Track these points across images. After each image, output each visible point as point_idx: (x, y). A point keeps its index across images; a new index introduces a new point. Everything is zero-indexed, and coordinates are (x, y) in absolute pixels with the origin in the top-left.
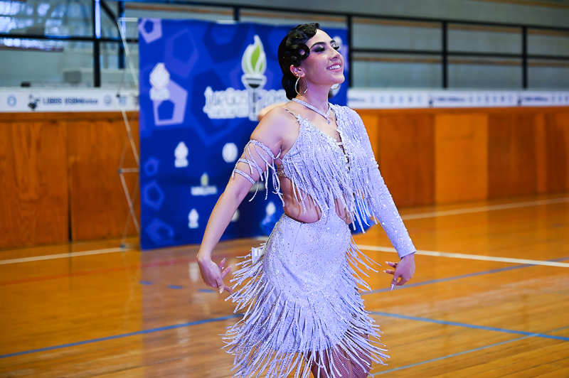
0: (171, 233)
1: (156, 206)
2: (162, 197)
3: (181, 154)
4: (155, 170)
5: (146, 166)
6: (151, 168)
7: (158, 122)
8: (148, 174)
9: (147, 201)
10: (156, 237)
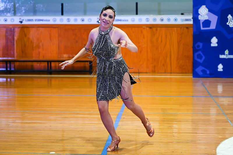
0: (208, 72)
1: (201, 61)
2: (204, 58)
3: (214, 42)
4: (201, 47)
5: (196, 45)
6: (198, 46)
7: (202, 28)
8: (197, 48)
9: (196, 59)
10: (201, 73)
